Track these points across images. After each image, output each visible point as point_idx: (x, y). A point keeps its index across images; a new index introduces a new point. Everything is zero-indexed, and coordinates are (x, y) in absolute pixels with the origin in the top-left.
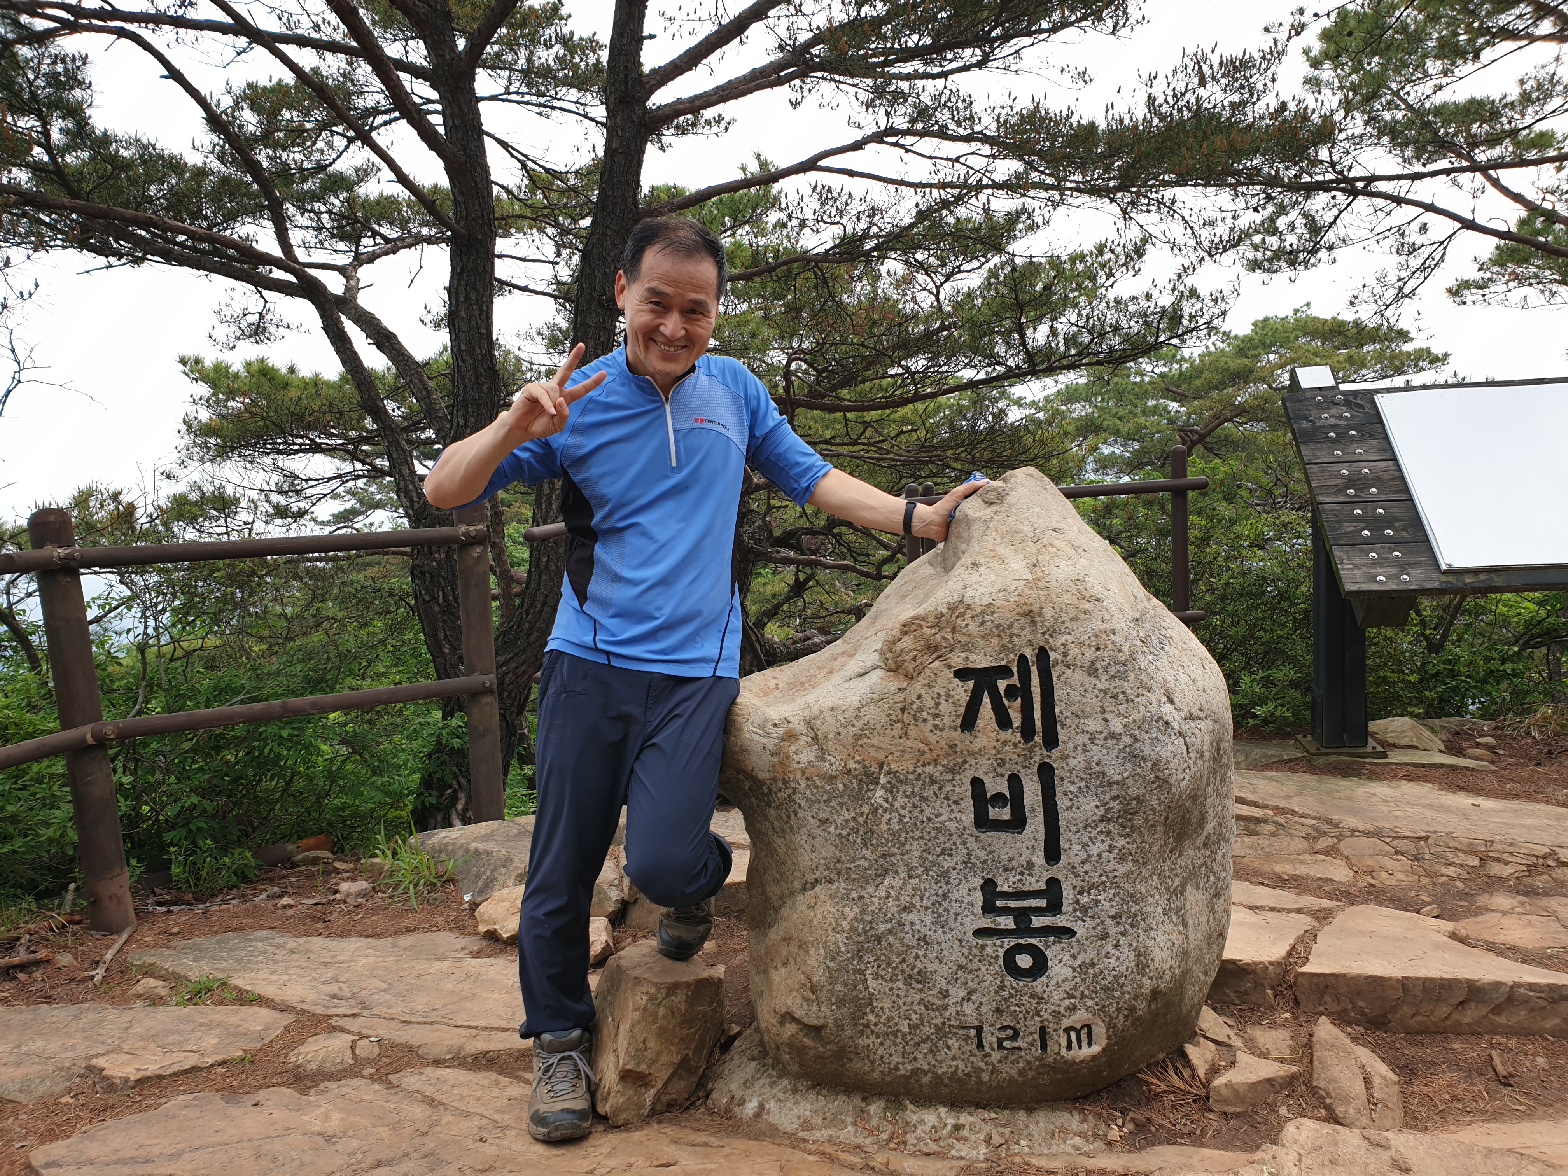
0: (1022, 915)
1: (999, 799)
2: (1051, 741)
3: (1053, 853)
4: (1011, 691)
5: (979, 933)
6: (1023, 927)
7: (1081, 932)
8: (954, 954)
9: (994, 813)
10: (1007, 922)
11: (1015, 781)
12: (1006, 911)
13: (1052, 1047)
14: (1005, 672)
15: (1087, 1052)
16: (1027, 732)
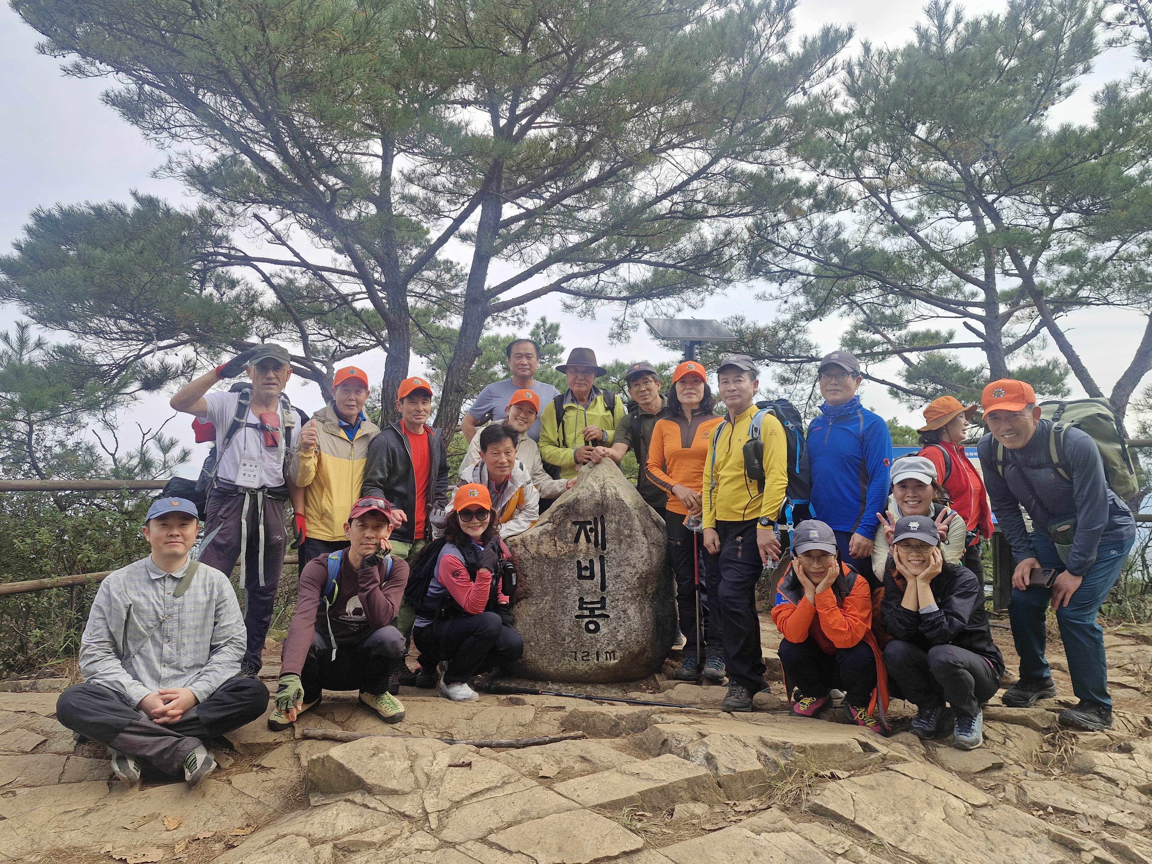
0: (592, 610)
1: (586, 568)
2: (604, 548)
3: (603, 587)
4: (591, 530)
5: (577, 617)
6: (592, 615)
7: (611, 616)
8: (567, 625)
9: (584, 573)
10: (586, 612)
11: (591, 561)
12: (586, 609)
13: (601, 659)
14: (589, 523)
15: (613, 662)
16: (596, 544)
